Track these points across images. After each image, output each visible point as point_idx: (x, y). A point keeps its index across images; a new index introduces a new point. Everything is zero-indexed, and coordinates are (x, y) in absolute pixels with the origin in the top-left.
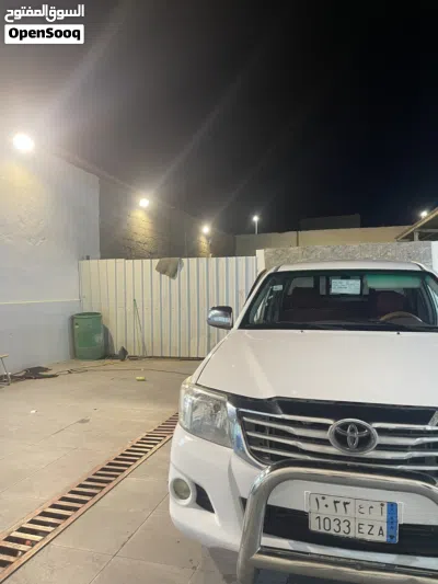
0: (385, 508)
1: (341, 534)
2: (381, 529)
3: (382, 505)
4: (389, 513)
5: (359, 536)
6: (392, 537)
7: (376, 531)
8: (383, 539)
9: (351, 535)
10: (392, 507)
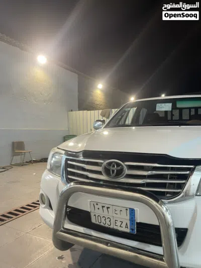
0: (128, 211)
1: (106, 225)
2: (127, 224)
3: (127, 210)
4: (130, 214)
5: (115, 227)
6: (133, 230)
7: (124, 225)
8: (128, 230)
9: (111, 227)
10: (132, 211)
